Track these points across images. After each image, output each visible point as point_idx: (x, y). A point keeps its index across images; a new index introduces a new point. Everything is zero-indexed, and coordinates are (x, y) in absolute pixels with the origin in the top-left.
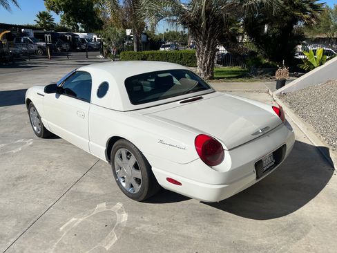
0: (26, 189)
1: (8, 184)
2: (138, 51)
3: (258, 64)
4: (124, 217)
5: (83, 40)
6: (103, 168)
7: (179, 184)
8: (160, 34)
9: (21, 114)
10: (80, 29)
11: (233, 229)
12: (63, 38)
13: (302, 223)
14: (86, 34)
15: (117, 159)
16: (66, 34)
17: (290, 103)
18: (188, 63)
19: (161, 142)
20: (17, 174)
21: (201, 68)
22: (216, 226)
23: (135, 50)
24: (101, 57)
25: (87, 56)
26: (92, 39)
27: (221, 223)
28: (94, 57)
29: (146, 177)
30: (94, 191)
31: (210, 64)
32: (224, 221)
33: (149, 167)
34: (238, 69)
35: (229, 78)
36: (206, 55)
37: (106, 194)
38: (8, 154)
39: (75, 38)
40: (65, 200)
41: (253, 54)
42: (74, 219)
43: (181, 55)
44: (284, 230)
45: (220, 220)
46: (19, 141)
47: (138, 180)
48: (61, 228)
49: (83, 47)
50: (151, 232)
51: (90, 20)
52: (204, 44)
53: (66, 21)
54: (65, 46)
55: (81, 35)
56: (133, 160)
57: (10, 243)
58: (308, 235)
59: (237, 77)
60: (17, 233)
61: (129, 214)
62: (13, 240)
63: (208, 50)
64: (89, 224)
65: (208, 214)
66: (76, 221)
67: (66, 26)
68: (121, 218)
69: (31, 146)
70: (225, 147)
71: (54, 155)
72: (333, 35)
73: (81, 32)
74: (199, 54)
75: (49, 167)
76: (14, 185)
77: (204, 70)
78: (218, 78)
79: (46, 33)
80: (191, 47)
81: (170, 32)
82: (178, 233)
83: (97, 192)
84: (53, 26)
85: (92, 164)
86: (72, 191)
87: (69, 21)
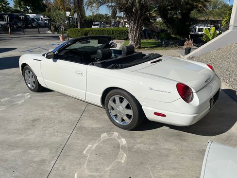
0: (44, 127)
1: (28, 126)
2: (81, 28)
3: (169, 38)
4: (123, 141)
5: (33, 19)
6: (92, 110)
7: (164, 115)
8: (90, 16)
9: (9, 75)
10: (30, 11)
11: (195, 143)
12: (18, 18)
14: (35, 15)
15: (111, 103)
16: (20, 15)
18: (118, 37)
19: (151, 89)
20: (31, 118)
21: (132, 40)
22: (184, 142)
23: (79, 27)
24: (49, 32)
25: (39, 31)
26: (39, 19)
28: (44, 33)
29: (137, 113)
30: (94, 126)
31: (138, 38)
32: (187, 138)
33: (139, 106)
34: (153, 42)
35: (151, 47)
36: (136, 31)
37: (103, 127)
38: (15, 105)
39: (27, 18)
40: (76, 133)
41: (163, 31)
42: (90, 146)
43: (113, 31)
45: (185, 138)
46: (18, 95)
47: (129, 116)
48: (84, 152)
49: (34, 24)
50: (145, 149)
51: (36, 5)
52: (135, 23)
53: (18, 5)
54: (19, 24)
55: (32, 16)
56: (125, 103)
57: (52, 165)
59: (156, 47)
60: (54, 157)
61: (125, 139)
62: (53, 162)
63: (137, 28)
64: (102, 147)
65: (176, 135)
66: (92, 147)
67: (18, 9)
68: (122, 142)
69: (30, 98)
70: (193, 91)
71: (52, 104)
72: (209, 18)
73: (31, 13)
74: (131, 31)
75: (52, 112)
76: (33, 126)
77: (134, 42)
78: (144, 48)
79: (4, 14)
80: (113, 26)
81: (97, 14)
83: (96, 126)
84: (9, 9)
85: (84, 108)
86: (79, 127)
87: (20, 5)
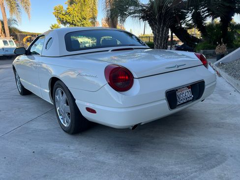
7: (94, 112)
13: (218, 154)
17: (226, 69)
19: (79, 74)
22: (133, 154)
27: (138, 152)
36: (161, 40)
44: (199, 159)
52: (159, 31)
58: (224, 164)
63: (162, 36)
70: (135, 76)
82: (95, 159)
